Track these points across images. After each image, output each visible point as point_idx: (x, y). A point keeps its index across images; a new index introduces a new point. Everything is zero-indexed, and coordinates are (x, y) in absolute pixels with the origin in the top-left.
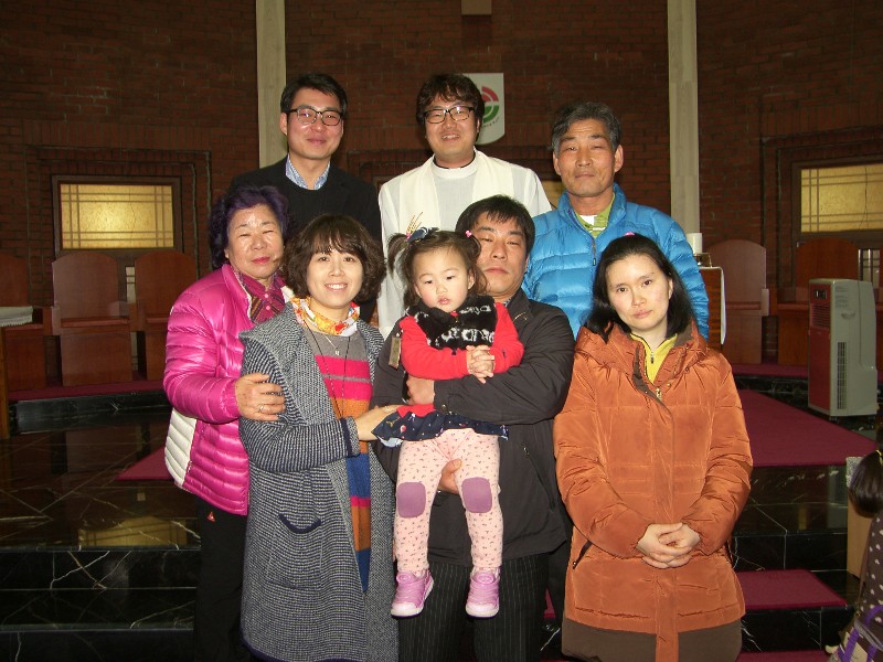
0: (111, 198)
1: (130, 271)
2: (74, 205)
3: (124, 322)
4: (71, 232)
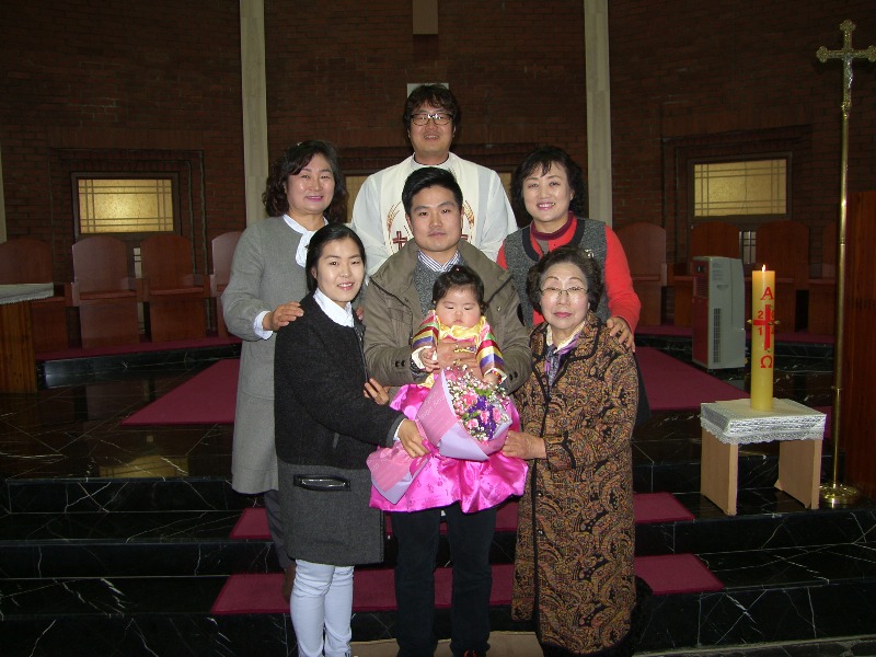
0: (120, 190)
1: (137, 251)
2: (90, 197)
3: (132, 294)
4: (88, 220)
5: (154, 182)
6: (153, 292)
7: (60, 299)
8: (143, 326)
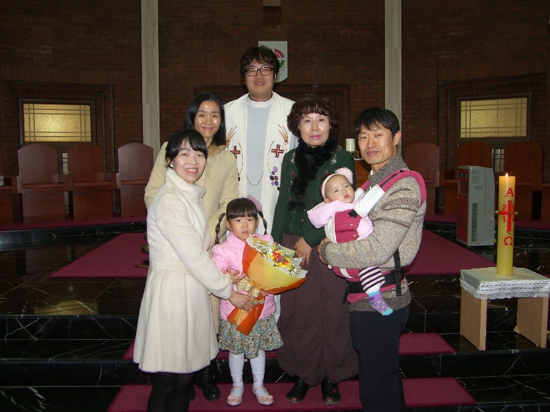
0: (54, 112)
1: (65, 155)
2: (32, 116)
3: (61, 185)
4: (30, 132)
5: (77, 107)
6: (75, 184)
7: (8, 188)
8: (68, 208)
